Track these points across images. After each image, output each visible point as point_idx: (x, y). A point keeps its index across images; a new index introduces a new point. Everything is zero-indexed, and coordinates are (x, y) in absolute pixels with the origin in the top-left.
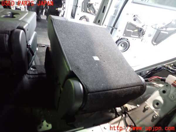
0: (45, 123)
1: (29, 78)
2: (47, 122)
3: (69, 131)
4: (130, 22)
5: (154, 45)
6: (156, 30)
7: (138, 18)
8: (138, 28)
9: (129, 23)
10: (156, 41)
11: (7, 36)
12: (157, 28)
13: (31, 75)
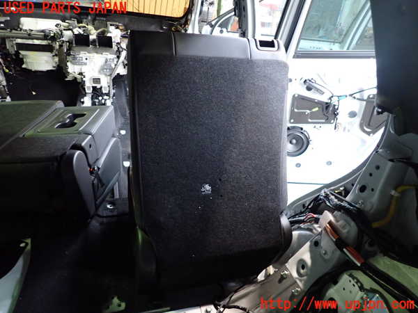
0: (116, 301)
1: (101, 224)
2: (118, 298)
3: (150, 311)
4: (299, 95)
5: (369, 133)
6: (365, 103)
7: (314, 84)
8: (319, 103)
9: (296, 96)
10: (371, 124)
11: (56, 164)
12: (365, 98)
13: (105, 217)
